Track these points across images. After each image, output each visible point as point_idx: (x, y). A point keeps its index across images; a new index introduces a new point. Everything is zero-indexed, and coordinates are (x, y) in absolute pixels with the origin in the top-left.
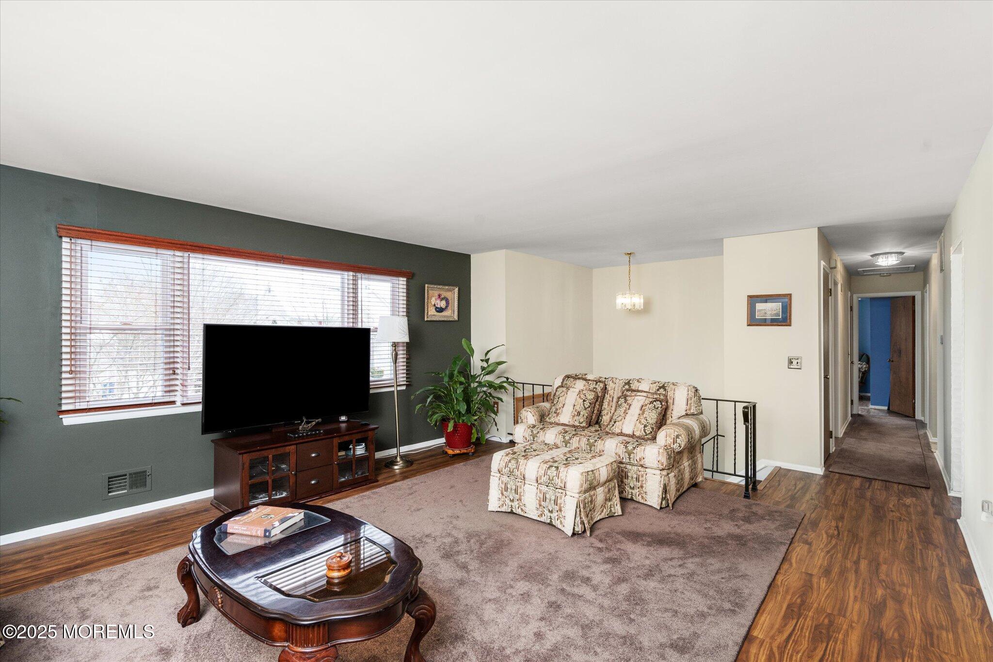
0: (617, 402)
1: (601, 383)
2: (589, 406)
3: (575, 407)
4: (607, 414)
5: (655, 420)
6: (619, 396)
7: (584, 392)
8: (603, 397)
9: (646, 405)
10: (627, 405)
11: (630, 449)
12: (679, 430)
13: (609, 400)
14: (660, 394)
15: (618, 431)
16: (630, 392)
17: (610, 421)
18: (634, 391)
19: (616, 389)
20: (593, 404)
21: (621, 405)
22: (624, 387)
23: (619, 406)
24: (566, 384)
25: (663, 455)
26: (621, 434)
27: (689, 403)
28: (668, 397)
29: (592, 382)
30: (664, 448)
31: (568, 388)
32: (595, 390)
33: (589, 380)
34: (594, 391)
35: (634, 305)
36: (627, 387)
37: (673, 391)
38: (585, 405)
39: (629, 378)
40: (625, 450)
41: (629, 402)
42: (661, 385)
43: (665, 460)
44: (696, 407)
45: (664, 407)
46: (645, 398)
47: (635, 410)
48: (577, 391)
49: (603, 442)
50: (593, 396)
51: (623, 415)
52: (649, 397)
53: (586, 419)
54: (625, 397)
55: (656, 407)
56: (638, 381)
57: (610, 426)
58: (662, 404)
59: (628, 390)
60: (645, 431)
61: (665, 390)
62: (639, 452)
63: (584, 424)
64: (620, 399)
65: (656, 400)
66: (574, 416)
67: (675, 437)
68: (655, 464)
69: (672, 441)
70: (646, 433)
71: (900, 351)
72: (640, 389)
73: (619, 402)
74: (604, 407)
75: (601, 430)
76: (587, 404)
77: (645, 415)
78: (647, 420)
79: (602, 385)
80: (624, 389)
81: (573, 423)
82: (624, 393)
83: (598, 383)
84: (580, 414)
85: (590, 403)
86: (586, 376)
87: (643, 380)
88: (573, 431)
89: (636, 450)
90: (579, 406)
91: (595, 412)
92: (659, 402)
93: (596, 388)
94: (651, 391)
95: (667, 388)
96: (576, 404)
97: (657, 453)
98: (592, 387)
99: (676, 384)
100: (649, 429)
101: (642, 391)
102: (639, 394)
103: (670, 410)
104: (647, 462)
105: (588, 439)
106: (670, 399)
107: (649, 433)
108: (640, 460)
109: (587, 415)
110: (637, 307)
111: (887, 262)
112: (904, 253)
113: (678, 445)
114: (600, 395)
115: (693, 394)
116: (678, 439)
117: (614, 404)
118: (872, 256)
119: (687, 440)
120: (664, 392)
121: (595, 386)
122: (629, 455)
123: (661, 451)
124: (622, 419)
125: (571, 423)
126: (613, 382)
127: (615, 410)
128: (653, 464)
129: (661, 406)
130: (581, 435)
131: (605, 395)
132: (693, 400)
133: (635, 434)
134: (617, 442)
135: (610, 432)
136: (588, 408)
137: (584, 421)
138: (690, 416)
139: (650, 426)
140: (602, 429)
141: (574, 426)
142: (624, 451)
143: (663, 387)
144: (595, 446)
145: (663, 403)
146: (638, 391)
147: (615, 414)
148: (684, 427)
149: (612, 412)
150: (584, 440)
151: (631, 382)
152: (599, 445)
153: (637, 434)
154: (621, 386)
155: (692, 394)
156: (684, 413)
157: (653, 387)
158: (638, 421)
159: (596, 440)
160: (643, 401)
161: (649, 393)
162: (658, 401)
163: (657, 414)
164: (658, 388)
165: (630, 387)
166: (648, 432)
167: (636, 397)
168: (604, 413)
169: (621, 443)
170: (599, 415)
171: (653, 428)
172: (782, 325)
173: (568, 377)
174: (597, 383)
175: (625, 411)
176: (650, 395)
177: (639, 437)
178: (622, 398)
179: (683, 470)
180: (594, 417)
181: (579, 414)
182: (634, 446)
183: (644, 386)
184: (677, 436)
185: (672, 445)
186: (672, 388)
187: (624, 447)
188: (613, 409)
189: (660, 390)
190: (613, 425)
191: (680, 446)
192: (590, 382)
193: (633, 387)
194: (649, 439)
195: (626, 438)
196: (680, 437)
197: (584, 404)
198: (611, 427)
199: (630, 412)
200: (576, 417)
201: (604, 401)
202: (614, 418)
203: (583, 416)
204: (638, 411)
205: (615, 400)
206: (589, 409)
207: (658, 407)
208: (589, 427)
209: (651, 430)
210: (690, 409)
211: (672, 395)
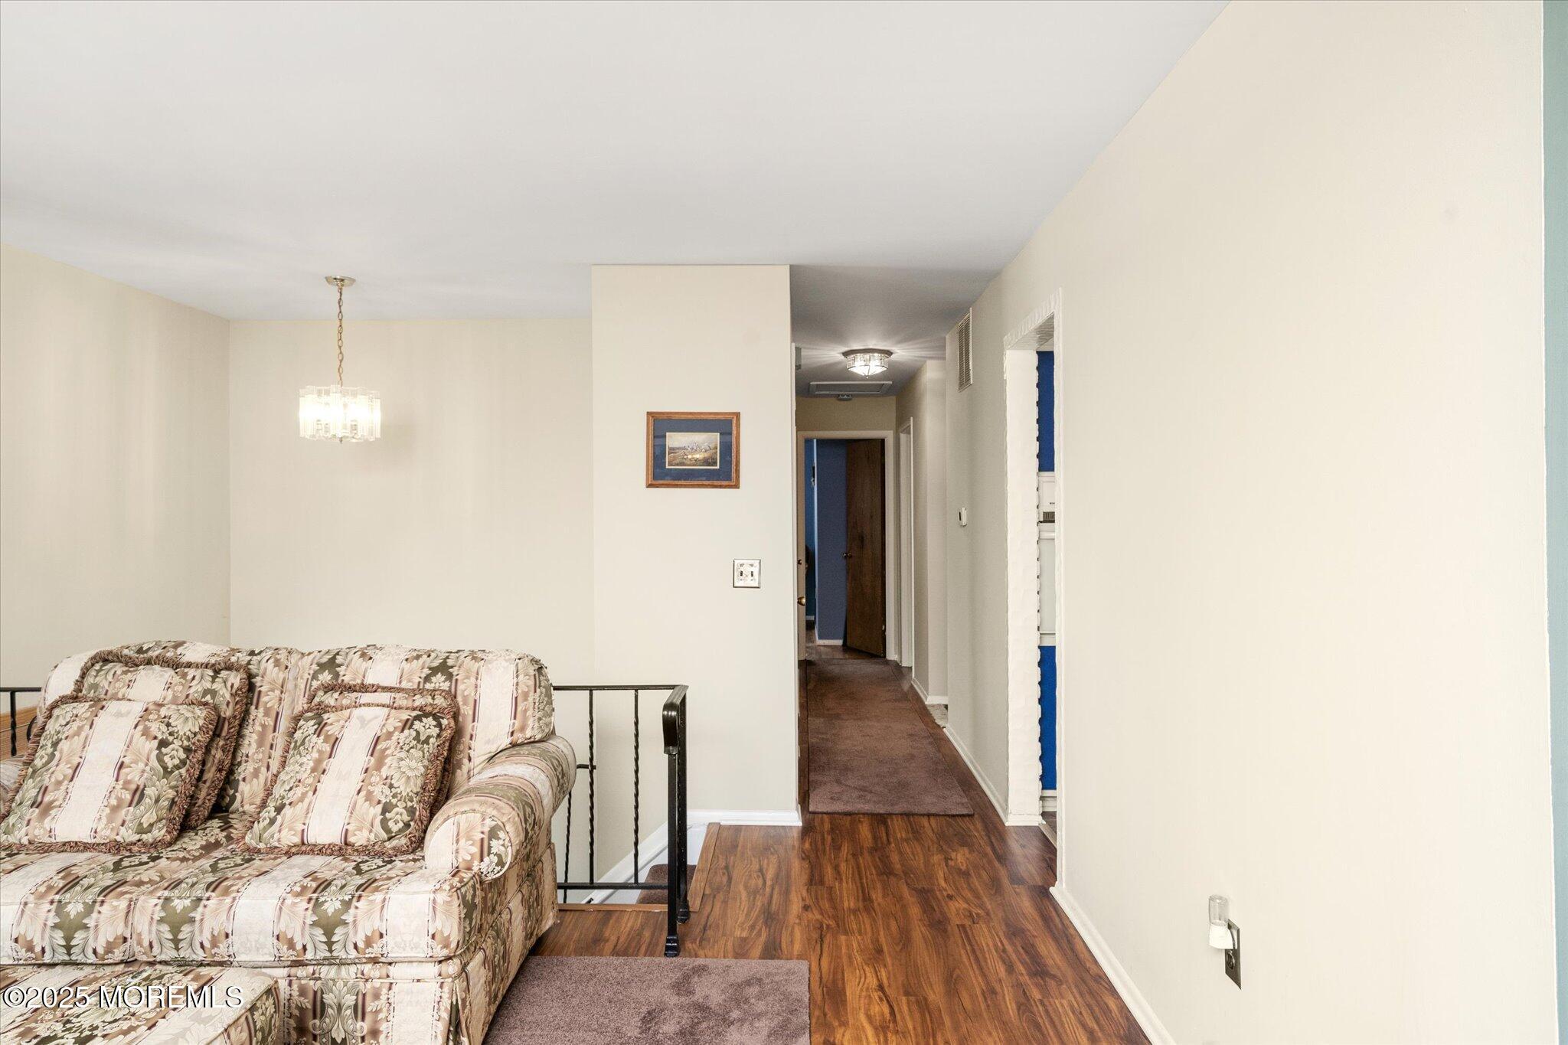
0: (291, 734)
1: (234, 673)
2: (183, 763)
3: (124, 771)
4: (256, 773)
5: (419, 782)
6: (298, 709)
7: (163, 712)
8: (243, 719)
9: (390, 735)
10: (325, 741)
11: (330, 911)
12: (496, 807)
13: (264, 726)
14: (433, 693)
15: (289, 838)
16: (336, 695)
17: (264, 805)
18: (351, 689)
19: (289, 686)
20: (200, 752)
21: (303, 743)
22: (314, 677)
23: (295, 748)
24: (95, 687)
25: (447, 913)
26: (305, 848)
27: (519, 709)
28: (459, 699)
29: (198, 673)
30: (452, 887)
31: (98, 704)
32: (208, 698)
33: (189, 665)
34: (206, 704)
35: (354, 428)
36: (326, 677)
37: (473, 679)
38: (167, 759)
39: (334, 648)
40: (311, 918)
41: (332, 730)
42: (436, 663)
43: (456, 926)
44: (540, 719)
45: (447, 734)
46: (386, 710)
47: (351, 757)
48: (137, 709)
49: (228, 900)
50: (201, 722)
51: (310, 780)
52: (400, 708)
53: (170, 808)
54: (319, 712)
55: (422, 738)
56: (363, 655)
57: (262, 825)
58: (439, 725)
59: (328, 689)
60: (384, 823)
61: (450, 677)
62: (364, 917)
63: (159, 833)
64: (301, 722)
65: (423, 714)
66: (115, 809)
67: (485, 837)
68: (423, 947)
69: (476, 850)
70: (388, 830)
71: (863, 538)
72: (369, 681)
73: (298, 735)
74: (244, 750)
75: (229, 838)
76: (174, 754)
77: (384, 772)
78: (391, 786)
79: (236, 679)
80: (315, 684)
81: (113, 836)
82: (317, 700)
83: (224, 674)
84: (142, 795)
85: (187, 750)
86: (179, 650)
87: (381, 649)
88: (105, 870)
89: (352, 911)
90: (141, 765)
91: (209, 776)
92: (430, 721)
93: (213, 693)
94: (404, 685)
95: (454, 671)
96: (127, 761)
97: (427, 909)
98: (196, 689)
99: (480, 655)
100: (398, 817)
101: (376, 689)
102: (366, 698)
103: (466, 739)
104: (392, 947)
105: (167, 899)
106: (465, 704)
107: (400, 831)
108: (369, 943)
109: (171, 794)
110: (363, 432)
111: (868, 367)
112: (892, 353)
113: (495, 859)
114: (228, 712)
115: (531, 683)
116: (494, 843)
117: (280, 741)
118: (846, 354)
119: (522, 837)
120: (447, 684)
121: (208, 685)
122: (329, 933)
123: (442, 897)
124: (304, 795)
125: (106, 834)
126: (277, 663)
127: (283, 764)
128: (417, 946)
129: (437, 730)
130: (140, 884)
131: (247, 712)
132: (531, 699)
133: (351, 839)
134: (280, 891)
135: (262, 846)
136: (177, 767)
137: (160, 820)
138: (525, 750)
139: (401, 804)
140: (235, 834)
141: (115, 847)
142: (309, 921)
143: (443, 668)
144: (192, 921)
145: (444, 722)
146: (364, 688)
147: (282, 776)
148: (512, 794)
149: (274, 769)
150: (149, 906)
151: (339, 660)
152: (212, 916)
153: (359, 839)
154: (306, 676)
155: (526, 682)
156: (506, 742)
157: (411, 673)
158: (363, 793)
159: (200, 899)
160: (380, 721)
161: (399, 690)
162: (426, 715)
163: (426, 763)
164: (427, 671)
165: (337, 675)
166: (395, 828)
167: (357, 712)
168: (244, 770)
169: (298, 895)
170: (228, 780)
171: (411, 811)
172: (721, 487)
173: (106, 661)
174: (217, 672)
175: (318, 762)
176: (402, 700)
177: (365, 850)
178: (307, 720)
179: (507, 925)
180: (202, 795)
181: (139, 795)
182: (347, 898)
183: (383, 671)
184: (493, 834)
185: (476, 863)
186: (468, 671)
187: (311, 906)
188: (277, 753)
189: (433, 679)
190: (272, 822)
191: (501, 863)
192: (191, 672)
193: (347, 677)
194: (399, 851)
195: (316, 862)
196: (501, 834)
197: (160, 759)
198: (265, 829)
199: (333, 765)
200: (123, 812)
201: (246, 732)
202: (278, 791)
203: (157, 801)
204: (362, 759)
205: (284, 724)
206: (183, 771)
207: (429, 737)
208: (179, 836)
209: (406, 818)
210: (523, 729)
211: (470, 692)
